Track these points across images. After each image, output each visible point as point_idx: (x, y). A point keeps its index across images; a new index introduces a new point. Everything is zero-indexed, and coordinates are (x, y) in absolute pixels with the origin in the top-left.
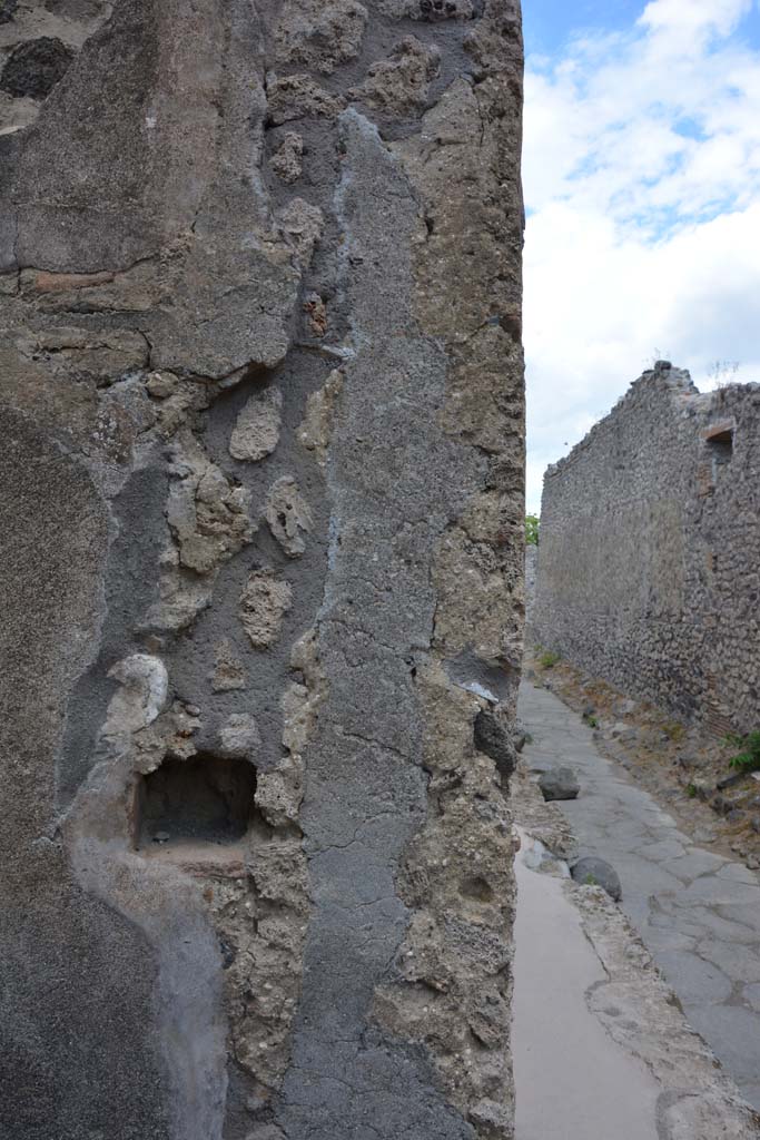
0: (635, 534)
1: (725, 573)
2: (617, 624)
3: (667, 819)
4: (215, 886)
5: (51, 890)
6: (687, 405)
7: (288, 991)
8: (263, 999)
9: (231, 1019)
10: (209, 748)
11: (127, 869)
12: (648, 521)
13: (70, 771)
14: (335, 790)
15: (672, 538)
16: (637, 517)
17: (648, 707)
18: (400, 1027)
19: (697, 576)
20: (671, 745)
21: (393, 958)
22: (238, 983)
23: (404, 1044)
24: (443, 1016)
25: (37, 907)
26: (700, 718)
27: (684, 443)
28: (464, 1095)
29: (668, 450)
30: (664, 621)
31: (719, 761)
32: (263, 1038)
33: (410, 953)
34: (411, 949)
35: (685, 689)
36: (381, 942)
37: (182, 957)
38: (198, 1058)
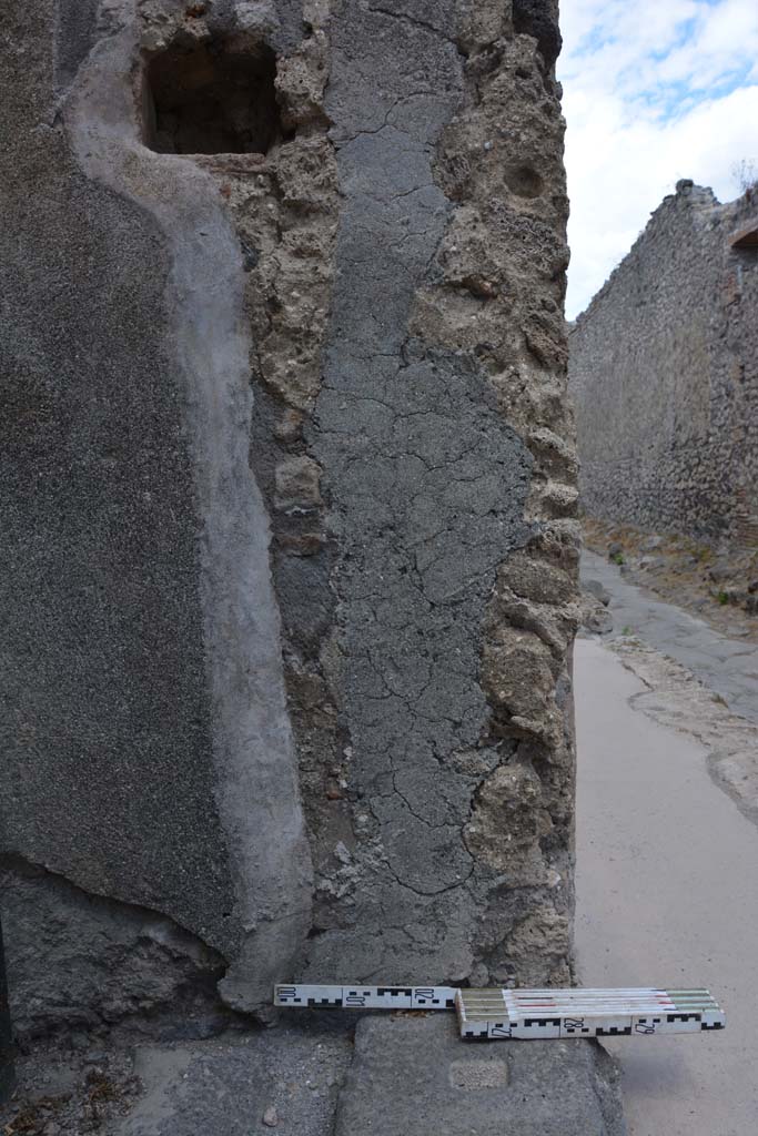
0: (659, 367)
1: (753, 380)
2: (642, 464)
3: (699, 623)
4: (234, 184)
5: (52, 182)
6: (711, 216)
7: (318, 298)
8: (289, 308)
9: (254, 328)
10: (224, 27)
11: (136, 157)
12: (671, 349)
13: (69, 46)
14: (362, 70)
15: (696, 360)
16: (660, 349)
17: (675, 538)
18: (447, 336)
19: (723, 392)
20: (700, 566)
21: (434, 255)
22: (261, 286)
23: (451, 356)
24: (494, 321)
25: (37, 202)
26: (728, 537)
27: (707, 258)
28: (521, 414)
29: (692, 270)
30: (690, 447)
31: (750, 568)
32: (291, 356)
33: (454, 248)
34: (454, 244)
35: (713, 511)
36: (420, 238)
37: (198, 249)
38: (218, 369)
